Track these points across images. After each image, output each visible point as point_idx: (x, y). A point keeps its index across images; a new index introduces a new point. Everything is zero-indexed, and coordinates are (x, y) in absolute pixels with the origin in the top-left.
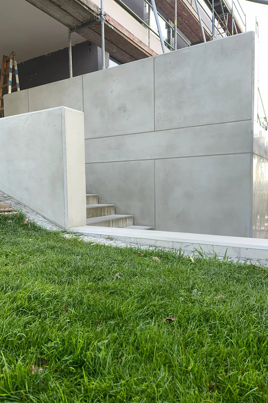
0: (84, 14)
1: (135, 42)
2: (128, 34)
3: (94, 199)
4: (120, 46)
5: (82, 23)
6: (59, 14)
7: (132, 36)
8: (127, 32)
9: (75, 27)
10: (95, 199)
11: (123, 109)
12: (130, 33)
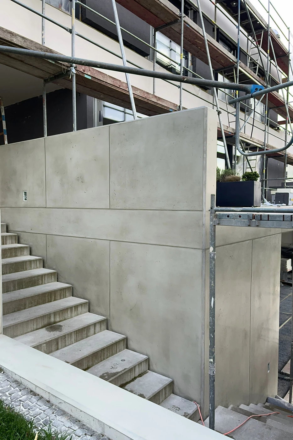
0: (52, 67)
1: (122, 88)
2: (112, 81)
3: (51, 277)
4: (105, 92)
5: (53, 75)
6: (25, 68)
7: (118, 82)
8: (111, 79)
9: (48, 79)
10: (53, 276)
11: (80, 179)
12: (115, 79)
